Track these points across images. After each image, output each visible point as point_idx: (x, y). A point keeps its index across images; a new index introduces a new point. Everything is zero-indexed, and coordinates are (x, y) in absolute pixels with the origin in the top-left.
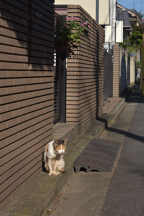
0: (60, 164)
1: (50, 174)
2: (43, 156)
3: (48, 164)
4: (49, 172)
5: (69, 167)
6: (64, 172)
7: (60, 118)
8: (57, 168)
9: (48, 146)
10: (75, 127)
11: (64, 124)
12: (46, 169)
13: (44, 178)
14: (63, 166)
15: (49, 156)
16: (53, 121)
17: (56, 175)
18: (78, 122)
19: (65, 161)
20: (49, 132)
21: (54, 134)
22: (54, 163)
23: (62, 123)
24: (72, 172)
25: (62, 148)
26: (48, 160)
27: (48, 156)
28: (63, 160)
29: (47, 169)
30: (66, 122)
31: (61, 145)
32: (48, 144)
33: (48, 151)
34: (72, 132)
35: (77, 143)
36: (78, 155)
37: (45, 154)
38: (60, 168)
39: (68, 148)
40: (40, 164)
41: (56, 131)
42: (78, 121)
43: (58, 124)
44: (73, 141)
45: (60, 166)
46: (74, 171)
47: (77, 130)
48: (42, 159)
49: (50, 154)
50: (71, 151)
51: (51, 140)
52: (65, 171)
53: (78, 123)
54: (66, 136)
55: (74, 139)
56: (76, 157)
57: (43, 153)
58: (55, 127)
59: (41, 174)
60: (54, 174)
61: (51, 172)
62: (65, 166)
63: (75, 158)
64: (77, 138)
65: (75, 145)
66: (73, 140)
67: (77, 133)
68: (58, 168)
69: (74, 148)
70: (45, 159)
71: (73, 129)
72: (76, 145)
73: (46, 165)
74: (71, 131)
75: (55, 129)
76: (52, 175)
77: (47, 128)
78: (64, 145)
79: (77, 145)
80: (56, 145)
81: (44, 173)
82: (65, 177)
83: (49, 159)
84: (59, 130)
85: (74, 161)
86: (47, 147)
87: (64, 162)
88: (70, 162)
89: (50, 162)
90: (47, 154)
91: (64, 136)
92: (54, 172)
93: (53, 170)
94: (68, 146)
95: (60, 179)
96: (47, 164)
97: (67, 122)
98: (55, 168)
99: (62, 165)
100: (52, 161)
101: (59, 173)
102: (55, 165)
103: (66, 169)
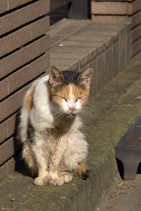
0: (73, 148)
1: (39, 181)
2: (18, 121)
3: (34, 149)
4: (36, 175)
5: (102, 159)
6: (85, 176)
7: (70, 5)
8: (62, 162)
9: (34, 89)
10: (122, 32)
11: (84, 22)
12: (27, 166)
13: (19, 193)
14: (84, 156)
15: (38, 123)
16: (48, 10)
17: (61, 183)
18: (130, 16)
19: (87, 139)
20: (35, 49)
21: (52, 55)
22: (52, 146)
23: (77, 18)
24: (111, 177)
25: (71, 96)
26: (34, 135)
27: (33, 122)
28: (81, 135)
29: (31, 165)
30: (90, 17)
31: (71, 87)
32: (34, 83)
33: (32, 105)
34: (112, 48)
35: (129, 85)
36: (131, 121)
37: (24, 117)
38: (73, 162)
39: (99, 99)
40: (9, 148)
41: (59, 43)
42: (130, 12)
43: (65, 23)
44: (114, 80)
45: (72, 153)
46: (118, 174)
47: (128, 42)
48: (12, 132)
49: (39, 116)
50: (108, 109)
51: (43, 73)
52: (88, 171)
53: (130, 18)
54: (90, 61)
55: (117, 73)
56: (125, 130)
57: (18, 113)
58: (54, 31)
59: (10, 182)
60: (51, 182)
61: (43, 174)
62: (88, 156)
63: (121, 131)
64: (128, 68)
65: (121, 90)
66: (114, 75)
67: (128, 52)
68: (66, 162)
69: (119, 101)
70: (23, 132)
71: (115, 41)
72: (125, 91)
73: (25, 152)
74: (107, 45)
75: (56, 39)
76: (48, 183)
77: (29, 32)
78: (83, 87)
79: (129, 90)
80: (55, 84)
81: (20, 176)
82: (89, 191)
83: (36, 133)
84: (68, 43)
85: (117, 140)
86: (29, 92)
87: (85, 143)
88: (106, 143)
89: (39, 142)
90: (32, 117)
91: (86, 61)
92: (54, 175)
93: (48, 169)
94: (98, 95)
95: (72, 198)
96: (30, 148)
97: (96, 15)
98: (57, 162)
99: (80, 151)
100: (45, 139)
101: (68, 178)
102: (56, 150)
103: (92, 165)
